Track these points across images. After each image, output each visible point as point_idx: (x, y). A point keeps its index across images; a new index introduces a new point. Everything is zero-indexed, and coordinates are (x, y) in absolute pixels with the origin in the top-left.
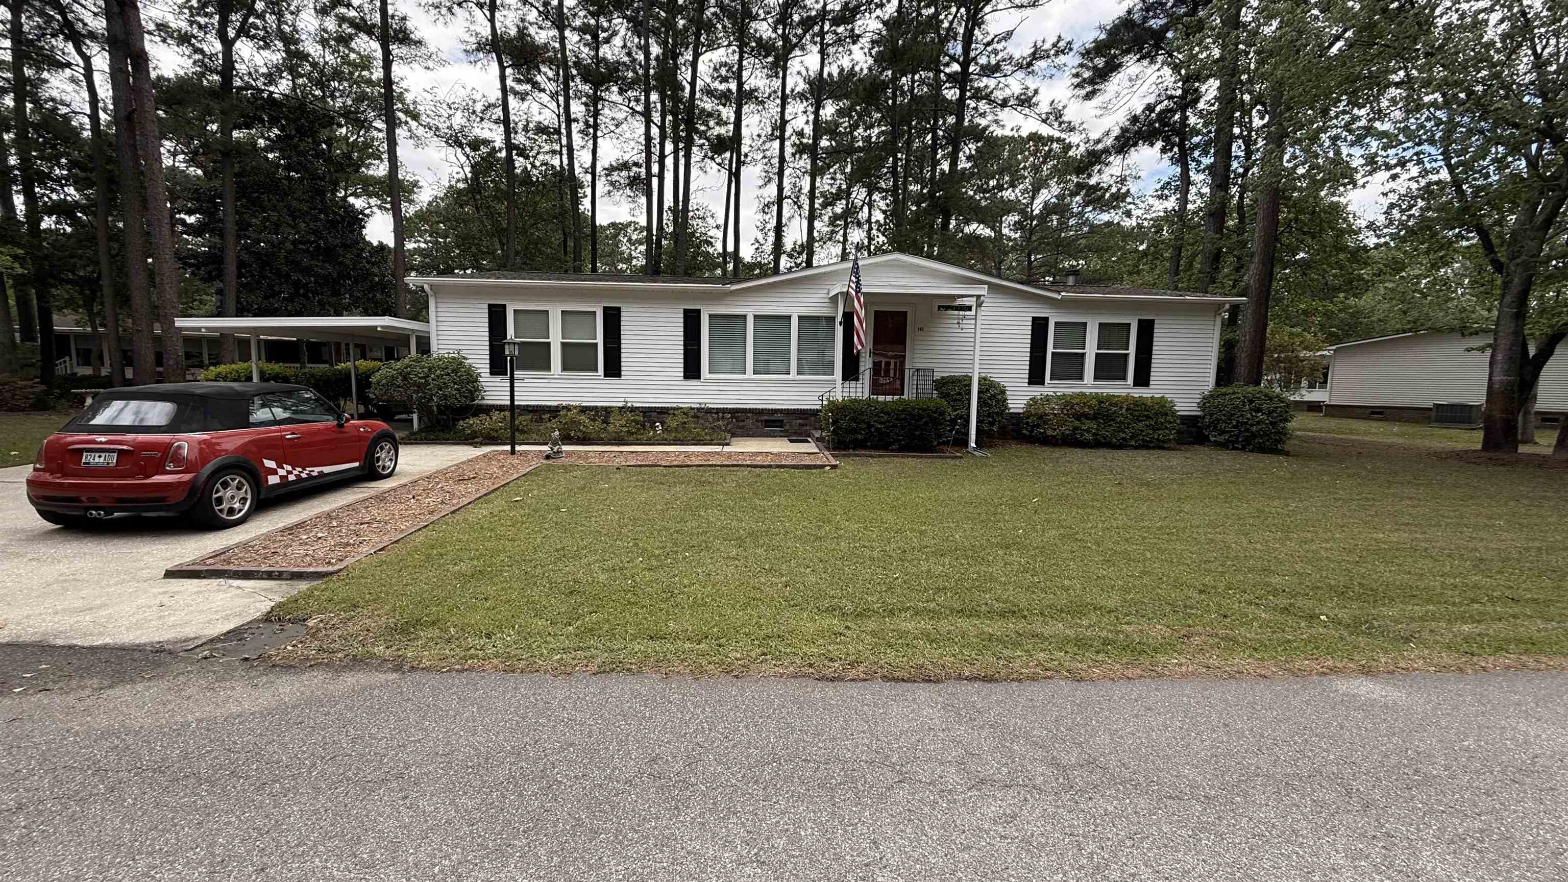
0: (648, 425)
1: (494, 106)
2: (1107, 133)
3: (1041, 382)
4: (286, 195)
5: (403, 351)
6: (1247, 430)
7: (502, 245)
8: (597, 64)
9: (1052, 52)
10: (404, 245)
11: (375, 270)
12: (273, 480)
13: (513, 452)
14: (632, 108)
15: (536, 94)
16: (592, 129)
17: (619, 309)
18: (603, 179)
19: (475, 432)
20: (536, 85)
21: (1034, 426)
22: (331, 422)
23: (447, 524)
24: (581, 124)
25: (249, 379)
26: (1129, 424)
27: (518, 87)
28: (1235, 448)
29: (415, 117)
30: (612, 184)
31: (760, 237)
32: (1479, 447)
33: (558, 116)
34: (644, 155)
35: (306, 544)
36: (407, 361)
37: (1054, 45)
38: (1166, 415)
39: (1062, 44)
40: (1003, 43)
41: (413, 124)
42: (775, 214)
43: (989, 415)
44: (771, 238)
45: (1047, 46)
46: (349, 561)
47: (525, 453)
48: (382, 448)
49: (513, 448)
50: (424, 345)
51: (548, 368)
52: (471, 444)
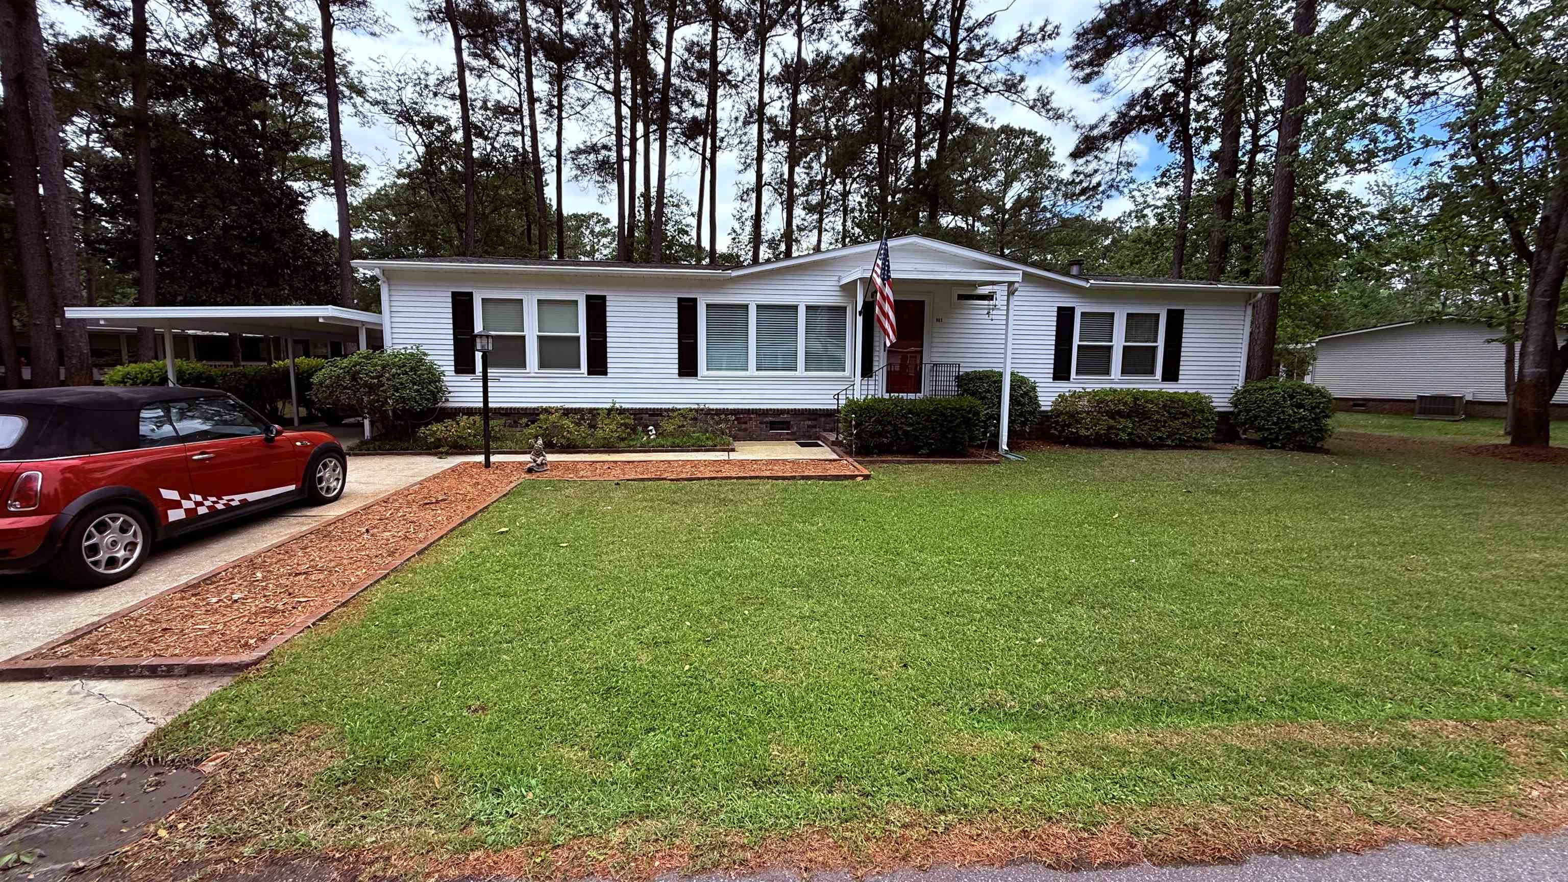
0: (640, 428)
1: (449, 80)
2: (1103, 119)
3: (1067, 378)
4: (213, 173)
5: (351, 346)
6: (1288, 428)
7: (460, 230)
8: (561, 40)
9: (1039, 36)
10: (350, 236)
11: (318, 259)
12: (175, 515)
13: (488, 464)
14: (600, 87)
15: (495, 70)
16: (556, 110)
17: (603, 298)
18: (569, 163)
19: (439, 440)
20: (493, 61)
21: (1065, 425)
22: (256, 435)
23: (414, 571)
24: (544, 104)
25: (164, 380)
26: (1165, 422)
27: (475, 63)
28: (1273, 447)
29: (361, 92)
30: (579, 167)
31: (737, 226)
32: (1508, 441)
33: (520, 95)
34: (613, 137)
35: (216, 611)
36: (355, 358)
37: (1042, 29)
38: (1203, 411)
39: (1049, 28)
40: (985, 29)
41: (358, 100)
42: (754, 201)
43: (1021, 415)
44: (748, 227)
45: (1034, 30)
46: (275, 641)
47: (501, 465)
48: (325, 466)
49: (487, 459)
50: (376, 339)
51: (524, 365)
52: (435, 454)
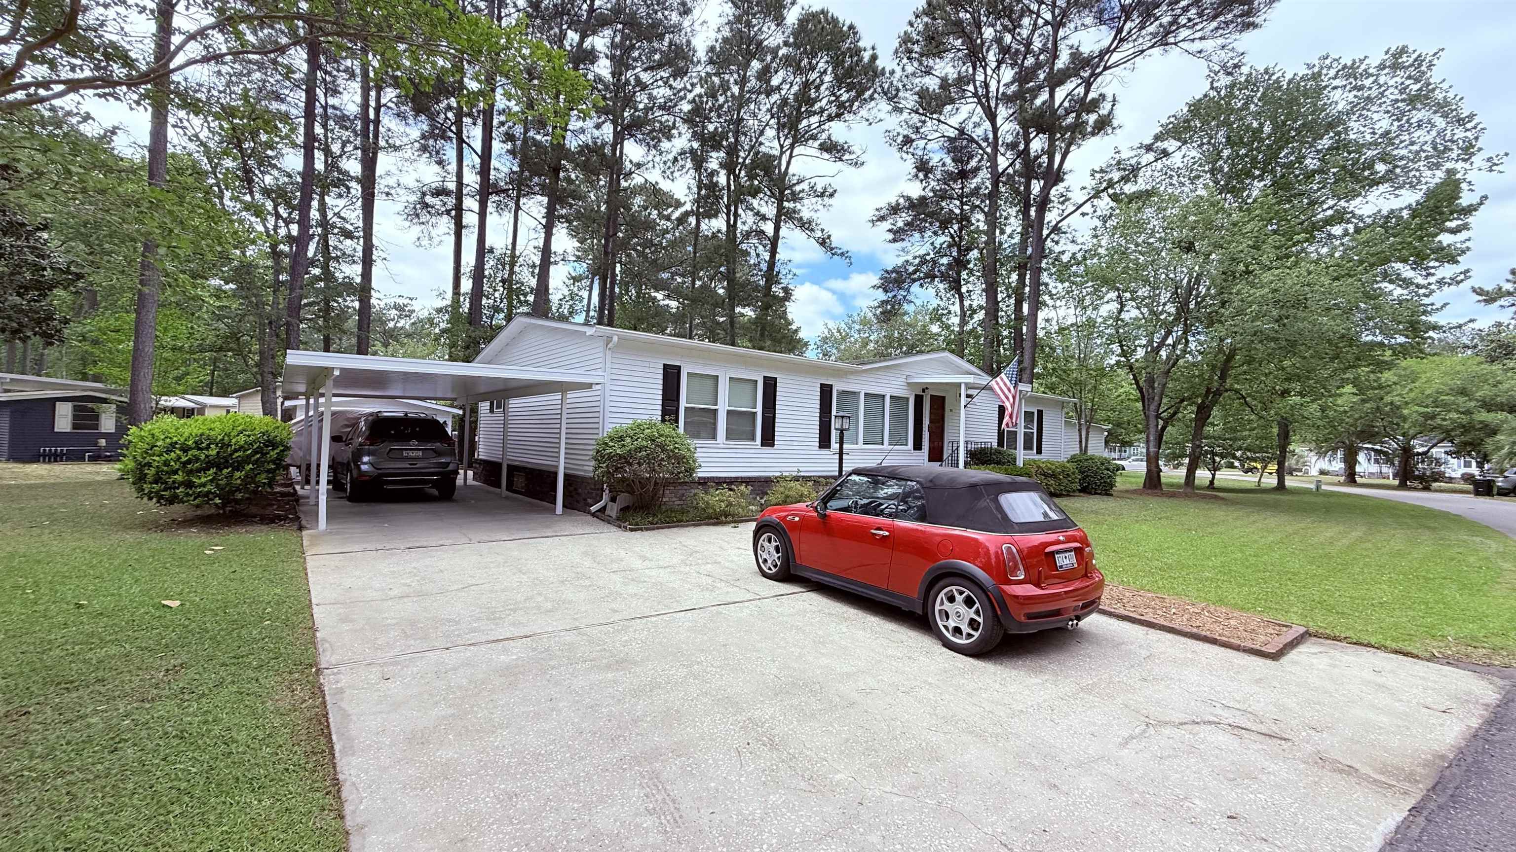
17: (776, 379)
28: (1096, 494)
51: (714, 437)
